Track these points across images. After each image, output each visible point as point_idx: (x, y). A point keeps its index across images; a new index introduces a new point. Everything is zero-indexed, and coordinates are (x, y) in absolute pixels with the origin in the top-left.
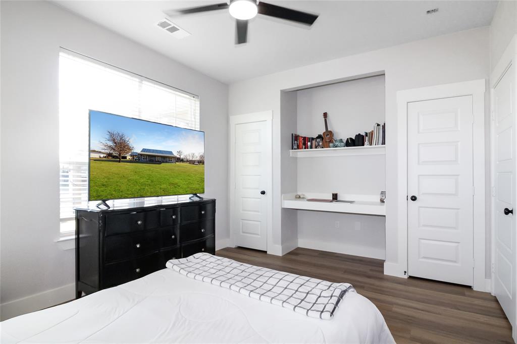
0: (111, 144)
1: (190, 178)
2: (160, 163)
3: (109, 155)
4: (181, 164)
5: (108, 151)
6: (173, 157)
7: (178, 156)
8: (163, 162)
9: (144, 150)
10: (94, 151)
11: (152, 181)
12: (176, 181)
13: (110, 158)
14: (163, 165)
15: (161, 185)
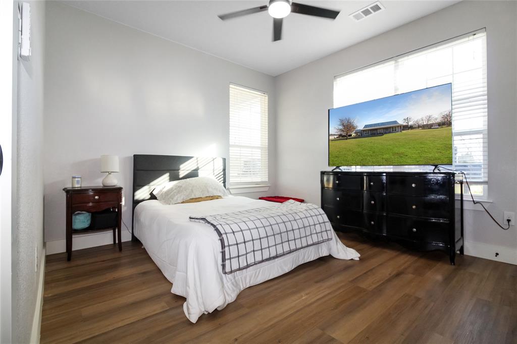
0: (341, 127)
1: (422, 146)
2: (382, 134)
3: (340, 135)
4: (410, 131)
5: (339, 133)
6: (398, 126)
7: (405, 124)
8: (386, 133)
9: (366, 126)
10: (331, 135)
11: (374, 152)
12: (402, 150)
13: (341, 138)
14: (385, 136)
15: (383, 155)
